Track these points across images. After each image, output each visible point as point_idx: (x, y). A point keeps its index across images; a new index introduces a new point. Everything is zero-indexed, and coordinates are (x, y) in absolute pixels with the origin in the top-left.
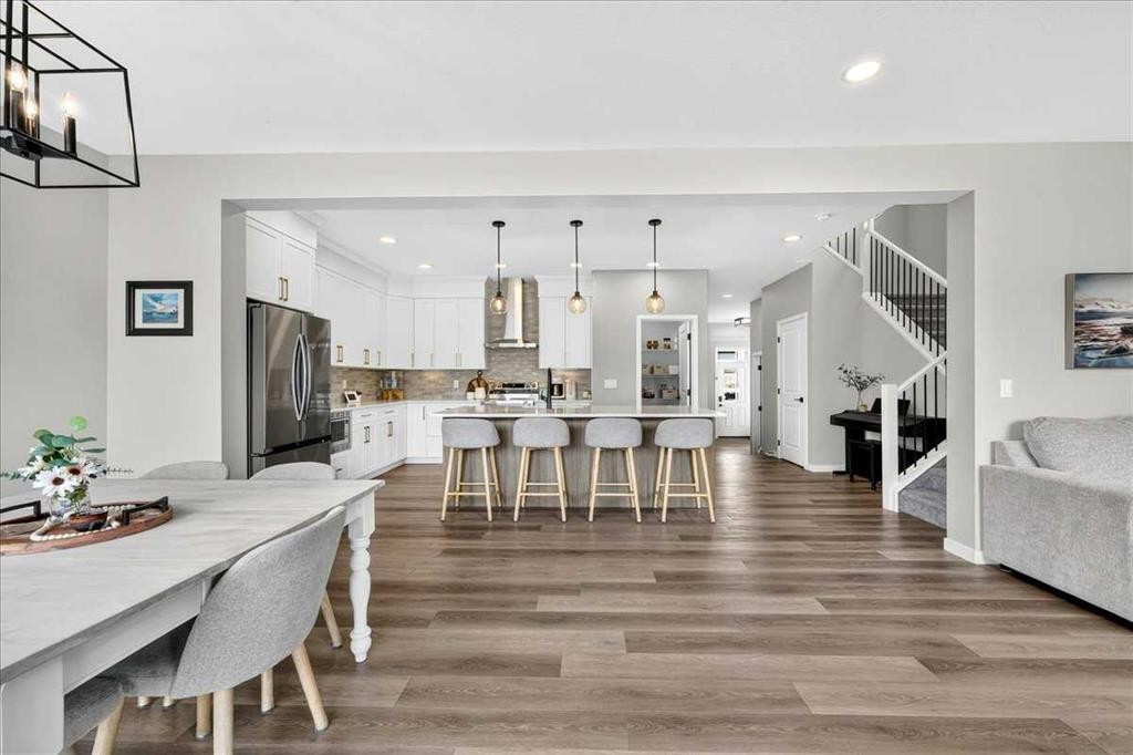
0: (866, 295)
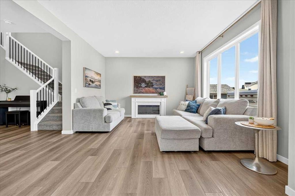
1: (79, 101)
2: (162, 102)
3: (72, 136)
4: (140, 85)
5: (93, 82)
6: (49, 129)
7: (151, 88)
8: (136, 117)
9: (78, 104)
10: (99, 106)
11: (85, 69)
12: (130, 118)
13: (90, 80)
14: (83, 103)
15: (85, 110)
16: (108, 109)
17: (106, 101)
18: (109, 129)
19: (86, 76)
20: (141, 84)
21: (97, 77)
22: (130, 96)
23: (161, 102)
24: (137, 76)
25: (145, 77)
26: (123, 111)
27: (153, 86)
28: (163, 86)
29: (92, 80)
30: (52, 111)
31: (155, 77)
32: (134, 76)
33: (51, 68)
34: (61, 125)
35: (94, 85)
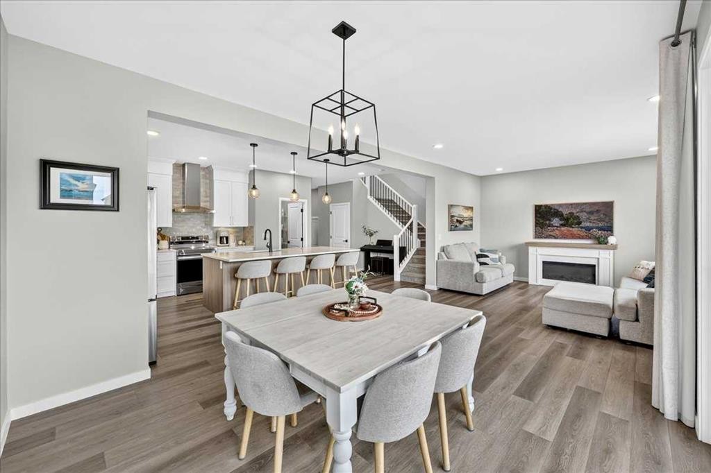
0: (369, 197)
1: (443, 250)
2: (602, 259)
3: (436, 293)
4: (547, 222)
5: (460, 222)
6: (410, 281)
7: (576, 229)
8: (540, 284)
9: (443, 253)
10: (469, 258)
11: (451, 206)
12: (526, 284)
13: (457, 221)
14: (449, 253)
15: (450, 262)
16: (482, 264)
17: (481, 252)
18: (482, 291)
19: (452, 216)
20: (550, 220)
21: (466, 214)
22: (526, 243)
23: (598, 259)
24: (541, 206)
25: (560, 205)
26: (511, 269)
27: (580, 223)
28: (607, 223)
29: (459, 219)
30: (412, 260)
31: (585, 204)
32: (536, 206)
33: (410, 205)
34: (424, 278)
35: (462, 226)
